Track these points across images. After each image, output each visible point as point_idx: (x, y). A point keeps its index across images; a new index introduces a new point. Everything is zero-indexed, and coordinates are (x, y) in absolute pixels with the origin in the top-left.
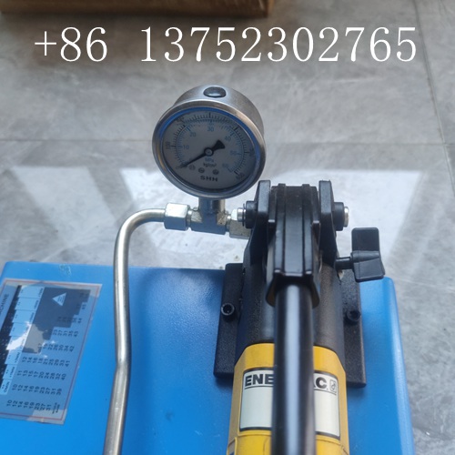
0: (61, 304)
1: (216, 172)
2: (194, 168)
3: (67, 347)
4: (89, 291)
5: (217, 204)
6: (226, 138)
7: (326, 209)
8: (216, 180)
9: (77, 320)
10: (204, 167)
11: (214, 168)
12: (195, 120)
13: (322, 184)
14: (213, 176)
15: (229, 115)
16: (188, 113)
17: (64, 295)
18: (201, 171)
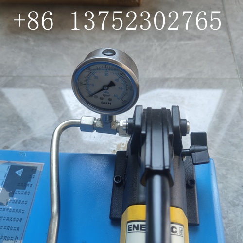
0: (20, 175)
1: (110, 100)
2: (97, 97)
3: (23, 201)
4: (37, 167)
5: (111, 118)
6: (116, 80)
7: (176, 124)
8: (110, 104)
9: (30, 185)
10: (103, 97)
11: (108, 97)
12: (97, 69)
13: (173, 108)
14: (108, 101)
15: (117, 66)
16: (93, 65)
17: (22, 169)
18: (101, 98)
